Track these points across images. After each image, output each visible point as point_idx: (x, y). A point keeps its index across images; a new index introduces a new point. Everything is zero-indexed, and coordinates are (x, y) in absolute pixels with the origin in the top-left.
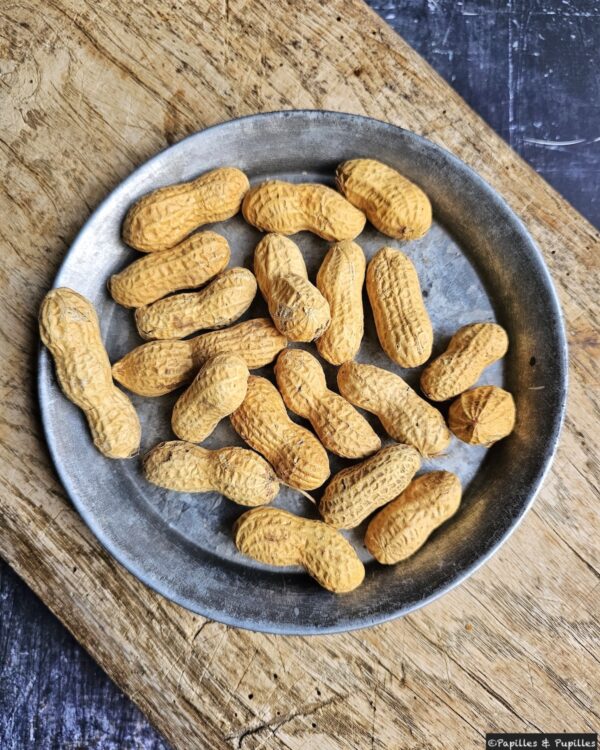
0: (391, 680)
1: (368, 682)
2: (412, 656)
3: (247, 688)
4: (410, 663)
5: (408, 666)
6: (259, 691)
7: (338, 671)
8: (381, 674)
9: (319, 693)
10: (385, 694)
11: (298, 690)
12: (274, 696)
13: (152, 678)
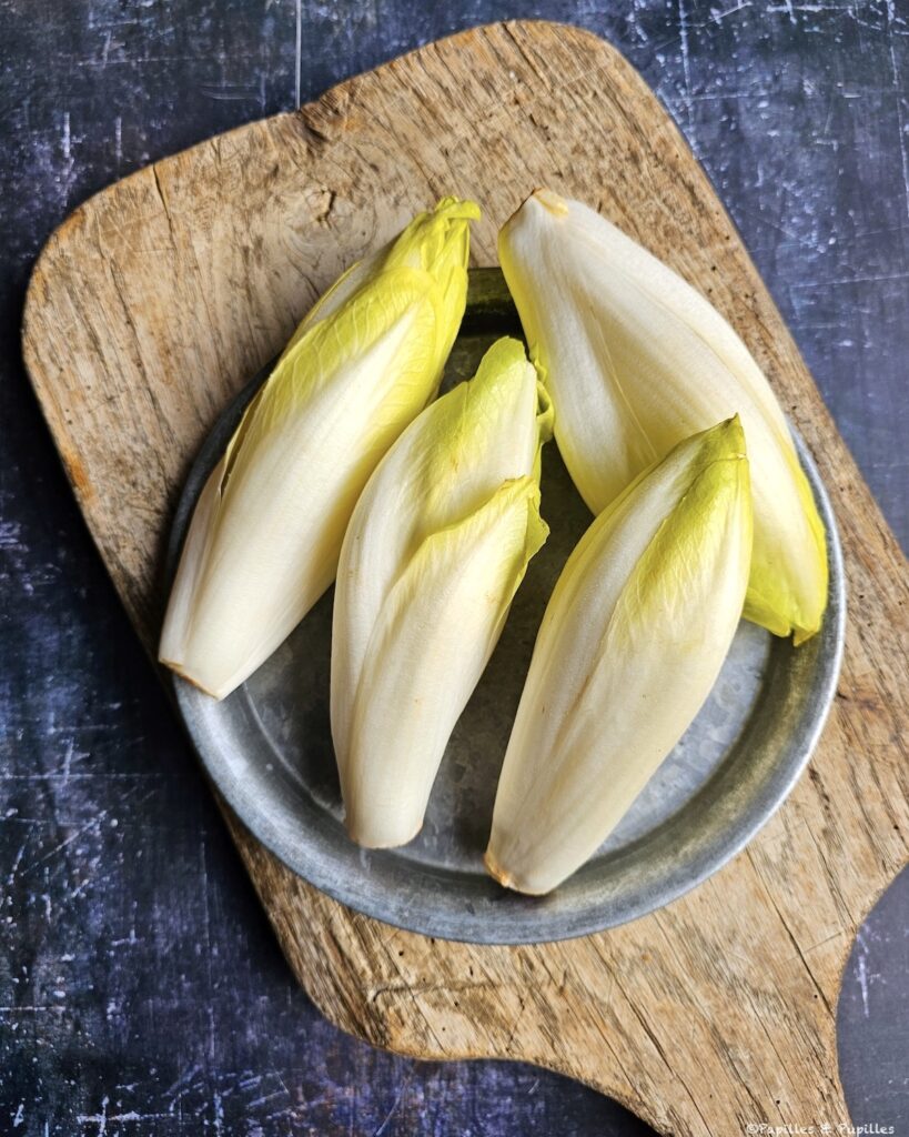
0: (549, 984)
1: (525, 978)
2: (579, 967)
3: (400, 943)
4: (574, 974)
5: (571, 975)
6: (412, 950)
7: (498, 957)
8: (542, 976)
9: (472, 973)
10: (539, 996)
11: (451, 963)
12: (426, 961)
13: (304, 902)
